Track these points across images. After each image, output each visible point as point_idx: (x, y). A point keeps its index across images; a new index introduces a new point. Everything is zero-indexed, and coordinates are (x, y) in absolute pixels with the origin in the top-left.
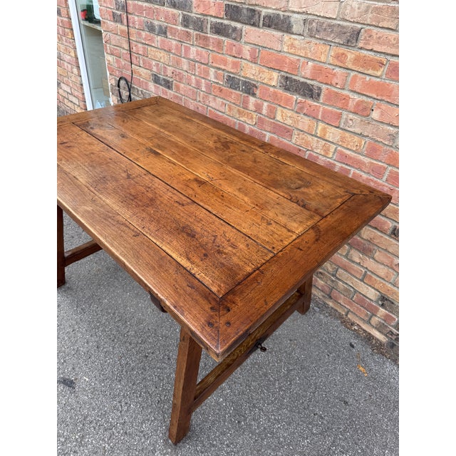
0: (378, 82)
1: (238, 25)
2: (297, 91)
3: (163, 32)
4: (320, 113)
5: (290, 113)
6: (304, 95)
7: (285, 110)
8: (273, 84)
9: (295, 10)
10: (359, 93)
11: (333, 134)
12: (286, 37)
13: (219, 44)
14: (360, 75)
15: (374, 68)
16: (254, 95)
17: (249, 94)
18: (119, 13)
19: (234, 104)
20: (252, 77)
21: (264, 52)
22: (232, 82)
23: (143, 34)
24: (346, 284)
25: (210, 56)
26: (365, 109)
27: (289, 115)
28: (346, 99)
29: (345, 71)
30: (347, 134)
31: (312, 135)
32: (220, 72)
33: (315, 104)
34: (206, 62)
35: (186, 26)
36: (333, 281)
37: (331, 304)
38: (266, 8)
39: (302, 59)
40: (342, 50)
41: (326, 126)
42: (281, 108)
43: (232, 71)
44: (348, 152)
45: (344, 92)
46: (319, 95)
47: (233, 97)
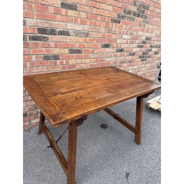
0: (95, 44)
1: (46, 36)
2: (75, 53)
4: (83, 56)
5: (74, 60)
6: (77, 53)
7: (72, 60)
8: (66, 53)
9: (70, 29)
10: (91, 48)
11: (87, 61)
12: (68, 37)
13: (37, 44)
14: (91, 44)
15: (93, 41)
16: (59, 59)
17: (57, 59)
19: (49, 66)
20: (57, 53)
21: (61, 43)
22: (47, 58)
26: (93, 51)
27: (74, 61)
29: (87, 43)
30: (91, 59)
31: (82, 64)
32: (39, 55)
33: (81, 54)
34: (29, 54)
38: (59, 29)
39: (75, 43)
40: (85, 38)
41: (85, 59)
42: (71, 60)
43: (46, 53)
44: (92, 64)
45: (88, 49)
46: (82, 52)
47: (48, 63)
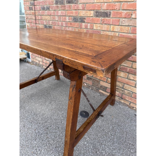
0: (133, 3)
2: (101, 16)
3: (48, 9)
4: (111, 22)
5: (99, 25)
6: (104, 17)
7: (97, 25)
8: (92, 15)
10: (126, 10)
11: (117, 28)
13: (70, 7)
14: (125, 3)
16: (84, 22)
17: (82, 22)
18: (31, 6)
19: (76, 28)
20: (83, 16)
21: (87, 5)
22: (75, 20)
23: (41, 11)
24: (128, 90)
25: (67, 12)
26: (129, 15)
27: (99, 26)
28: (121, 13)
29: (119, 3)
30: (123, 27)
31: (109, 31)
32: (71, 17)
33: (109, 19)
34: (65, 15)
35: (57, 4)
36: (122, 91)
37: (122, 101)
39: (102, 3)
41: (114, 26)
42: (95, 24)
43: (75, 15)
44: (124, 34)
45: (120, 11)
46: (110, 15)
47: (76, 25)
